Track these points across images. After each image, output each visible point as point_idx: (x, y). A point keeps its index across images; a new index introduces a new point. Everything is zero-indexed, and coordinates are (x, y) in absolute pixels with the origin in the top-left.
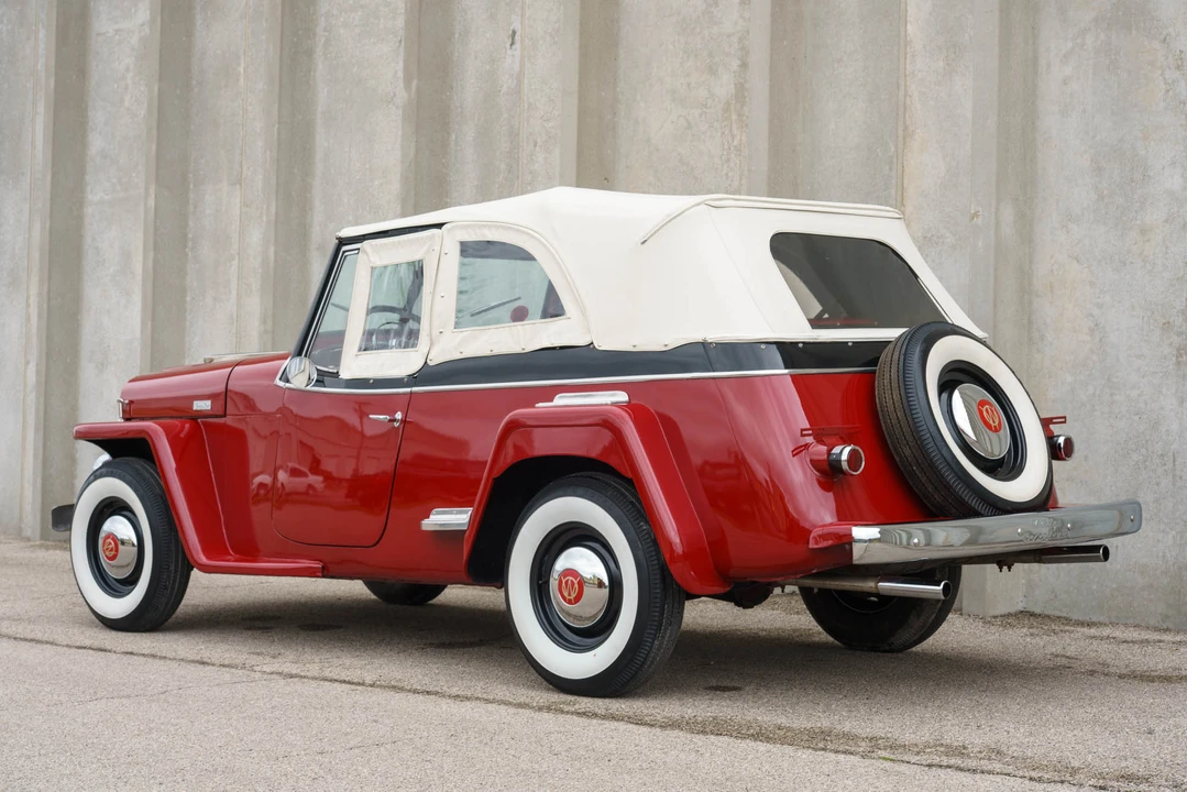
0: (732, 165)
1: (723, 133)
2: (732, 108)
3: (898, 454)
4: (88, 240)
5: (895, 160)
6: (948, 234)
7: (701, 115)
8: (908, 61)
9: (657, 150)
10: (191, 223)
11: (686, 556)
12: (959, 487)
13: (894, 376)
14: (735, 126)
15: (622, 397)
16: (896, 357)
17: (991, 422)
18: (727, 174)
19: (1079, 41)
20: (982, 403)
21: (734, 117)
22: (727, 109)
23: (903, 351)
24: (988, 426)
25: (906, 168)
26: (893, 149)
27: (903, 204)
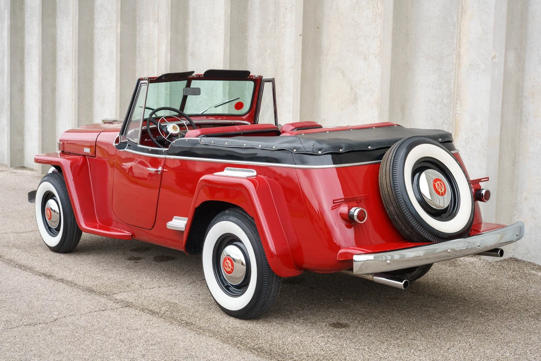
0: (377, 23)
1: (374, 7)
3: (388, 208)
4: (96, 45)
5: (456, 24)
9: (342, 14)
10: (137, 39)
11: (277, 256)
12: (418, 228)
13: (388, 168)
14: (379, 3)
15: (254, 173)
16: (390, 158)
17: (440, 190)
20: (436, 180)
23: (394, 155)
24: (438, 193)
25: (462, 29)
26: (456, 19)
27: (460, 47)
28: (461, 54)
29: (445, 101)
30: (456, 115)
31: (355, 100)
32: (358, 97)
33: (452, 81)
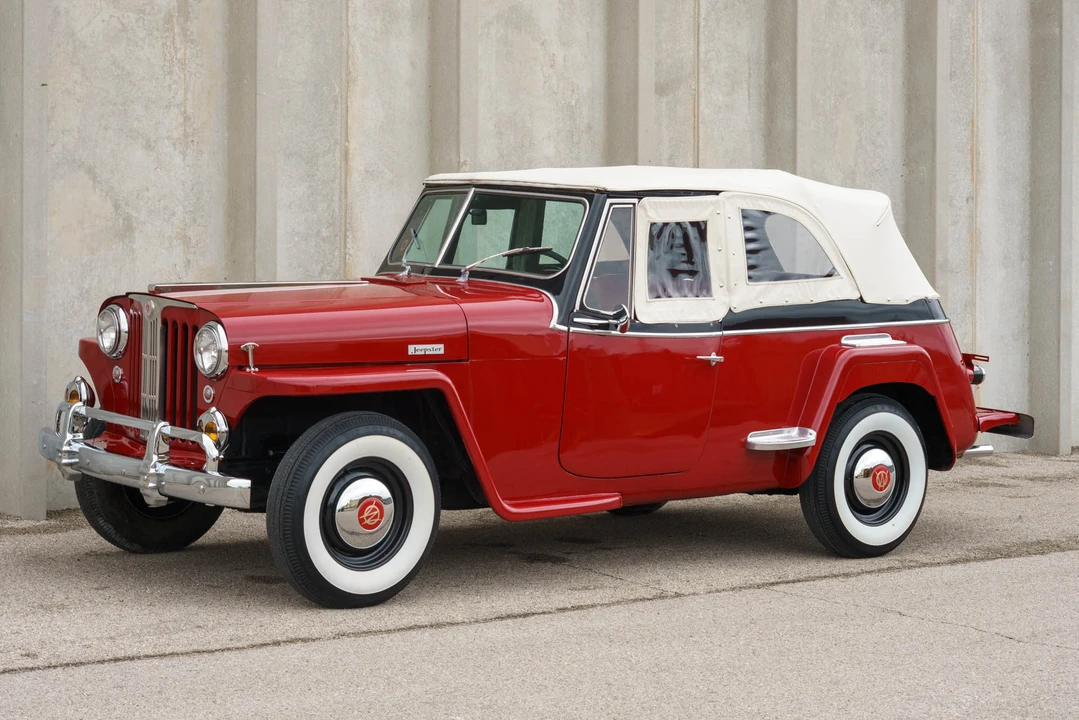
0: (176, 77)
1: (164, 44)
2: (175, 21)
5: (339, 99)
6: (386, 171)
7: (137, 20)
8: (350, 16)
9: (85, 46)
14: (178, 39)
18: (170, 86)
19: (486, 30)
21: (177, 30)
22: (168, 19)
25: (349, 109)
26: (337, 90)
27: (347, 140)
28: (351, 151)
29: (325, 233)
30: (348, 256)
31: (126, 230)
32: (135, 225)
33: (336, 198)
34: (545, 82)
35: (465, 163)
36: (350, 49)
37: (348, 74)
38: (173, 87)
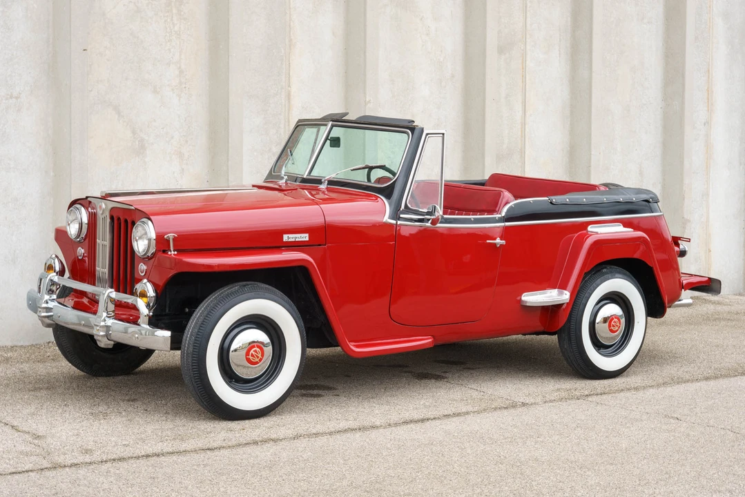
0: (174, 44)
1: (166, 21)
5: (284, 58)
6: (316, 107)
9: (112, 23)
19: (383, 10)
22: (169, 3)
25: (291, 65)
26: (283, 52)
27: (289, 86)
28: (292, 94)
31: (140, 149)
32: (146, 145)
33: (282, 126)
34: (423, 46)
35: (369, 102)
36: (292, 24)
37: (290, 40)
38: (172, 50)
